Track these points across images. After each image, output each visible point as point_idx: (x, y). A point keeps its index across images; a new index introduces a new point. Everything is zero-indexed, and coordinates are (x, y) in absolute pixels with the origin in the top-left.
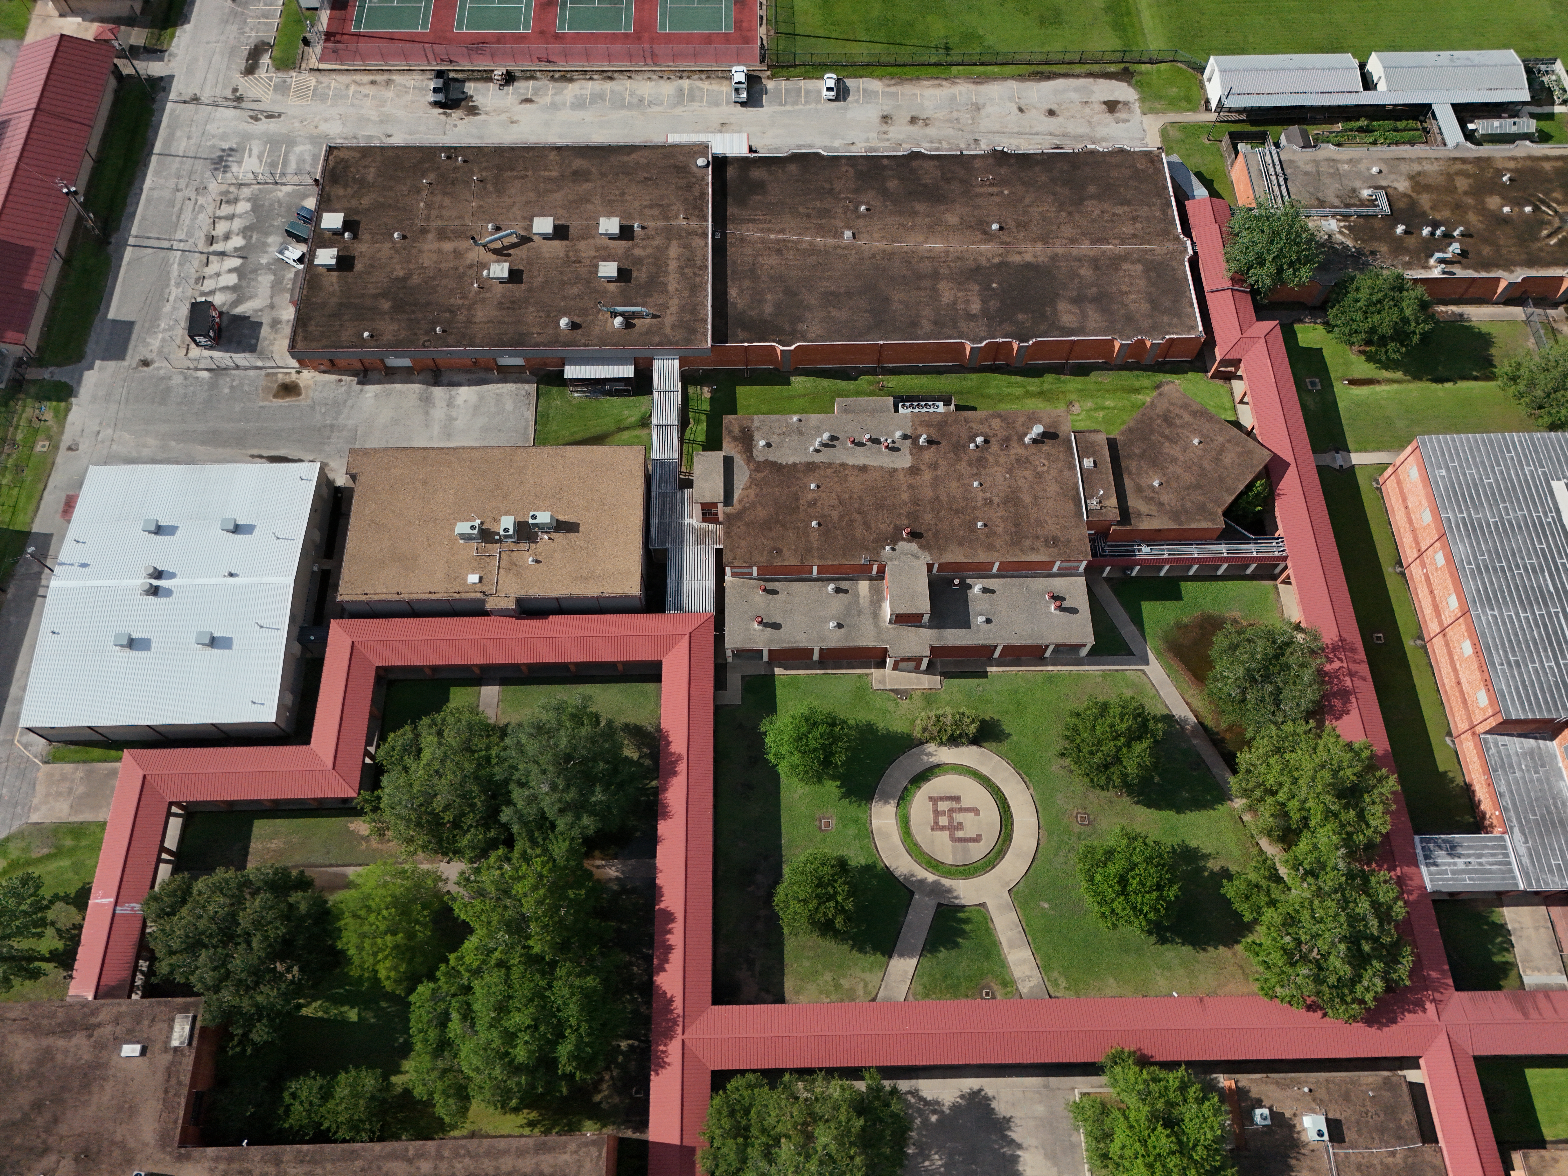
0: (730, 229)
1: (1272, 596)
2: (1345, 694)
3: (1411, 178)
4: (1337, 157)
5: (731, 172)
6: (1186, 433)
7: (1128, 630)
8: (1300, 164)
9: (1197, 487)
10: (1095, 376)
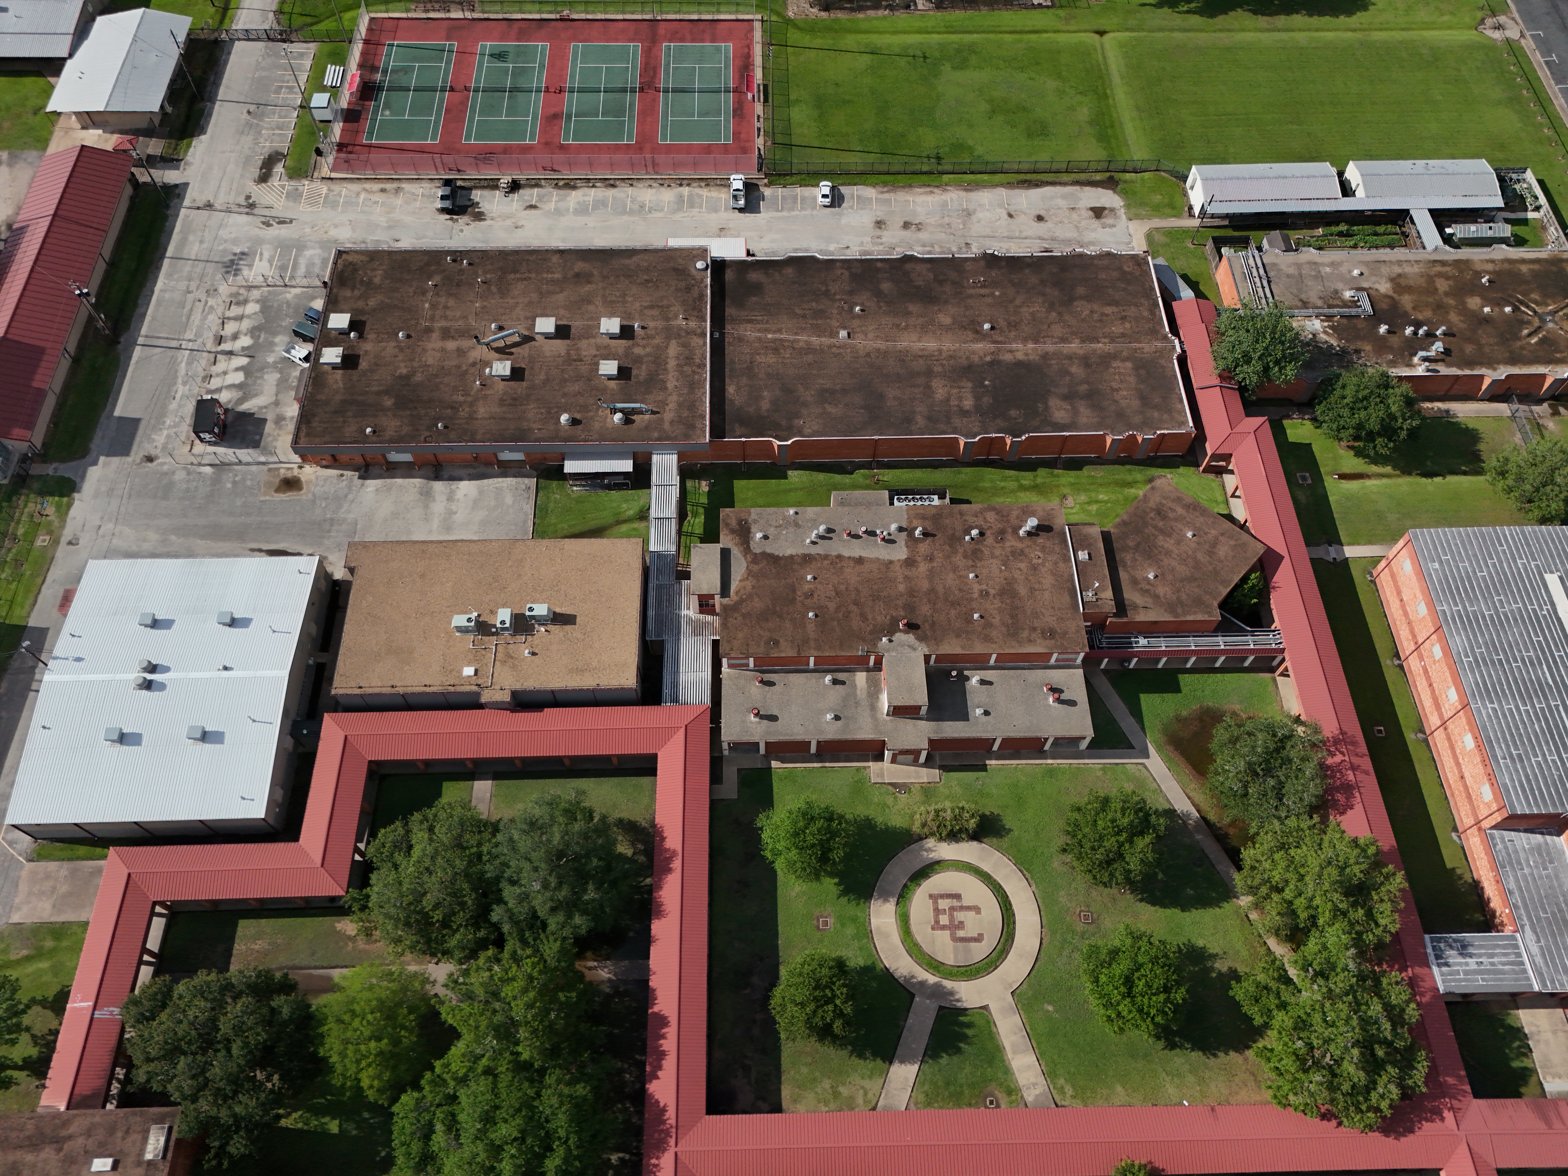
0: (728, 328)
1: (1271, 688)
2: (1348, 789)
3: (1392, 280)
4: (1319, 260)
5: (729, 275)
6: (1180, 526)
7: (1127, 723)
8: (1283, 267)
9: (1192, 579)
10: (1087, 471)
